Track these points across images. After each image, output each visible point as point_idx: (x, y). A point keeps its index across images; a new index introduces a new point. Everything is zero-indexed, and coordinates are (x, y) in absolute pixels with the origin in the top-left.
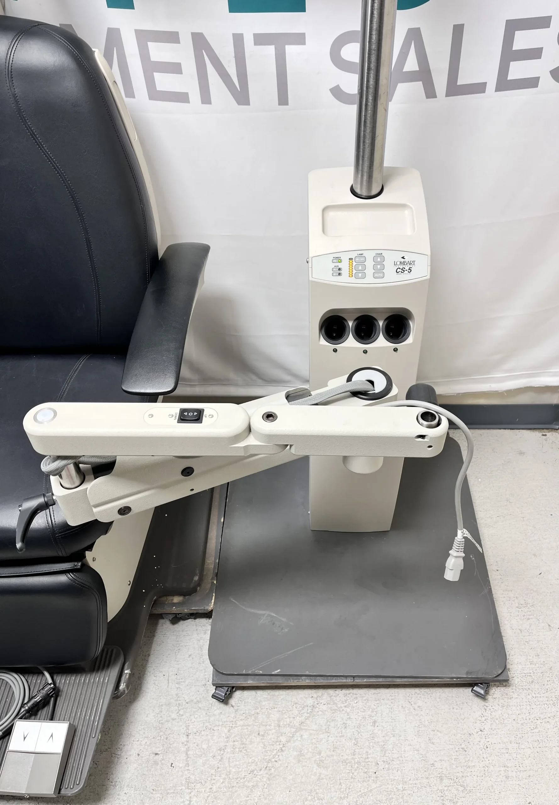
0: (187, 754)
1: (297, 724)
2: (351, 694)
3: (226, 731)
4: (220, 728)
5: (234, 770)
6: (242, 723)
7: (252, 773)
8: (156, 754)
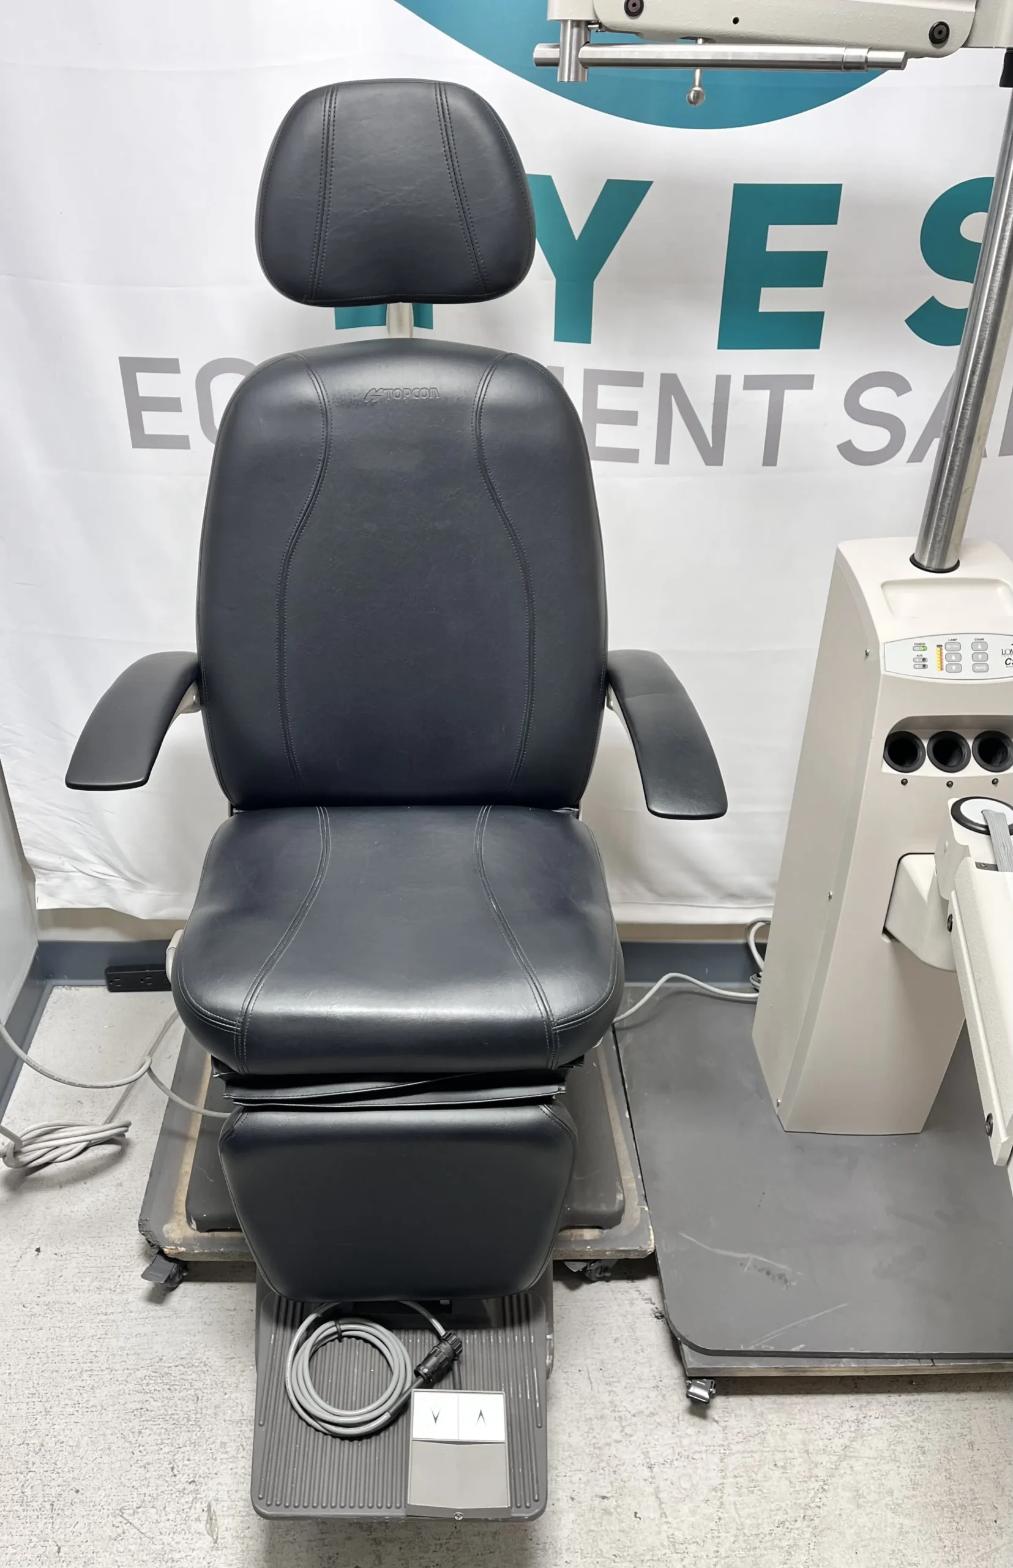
0: (657, 1497)
1: (839, 1449)
2: (919, 1402)
3: (717, 1460)
4: (704, 1456)
5: (748, 1522)
6: (740, 1447)
7: (783, 1527)
8: (604, 1498)
